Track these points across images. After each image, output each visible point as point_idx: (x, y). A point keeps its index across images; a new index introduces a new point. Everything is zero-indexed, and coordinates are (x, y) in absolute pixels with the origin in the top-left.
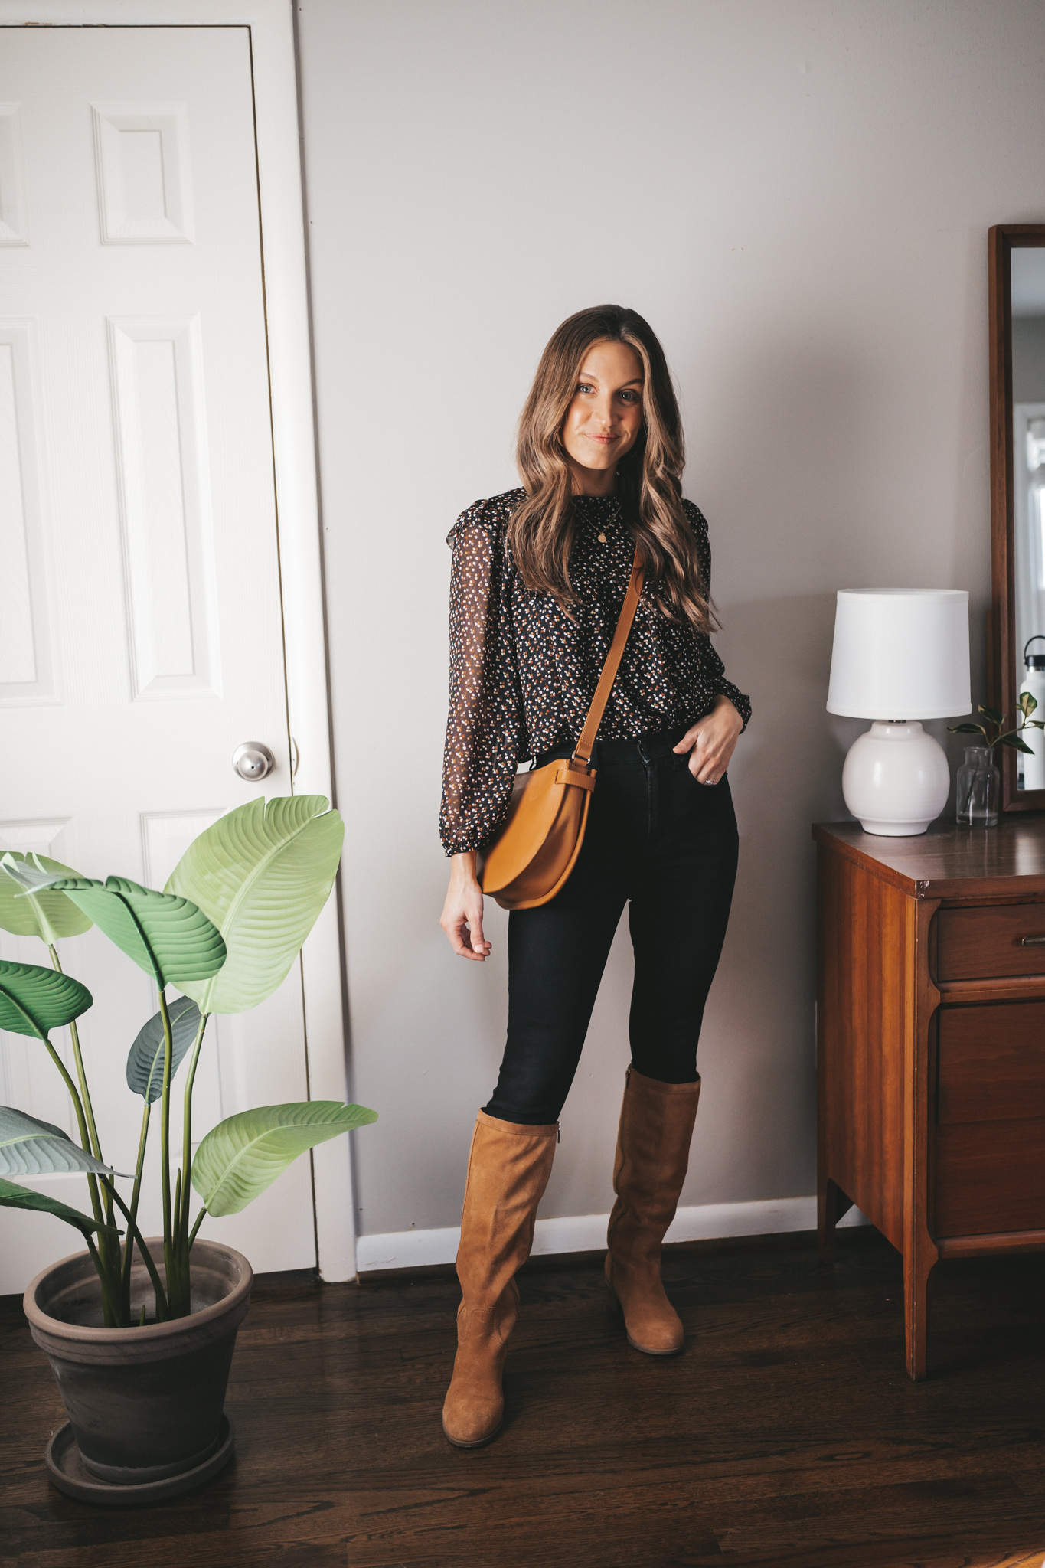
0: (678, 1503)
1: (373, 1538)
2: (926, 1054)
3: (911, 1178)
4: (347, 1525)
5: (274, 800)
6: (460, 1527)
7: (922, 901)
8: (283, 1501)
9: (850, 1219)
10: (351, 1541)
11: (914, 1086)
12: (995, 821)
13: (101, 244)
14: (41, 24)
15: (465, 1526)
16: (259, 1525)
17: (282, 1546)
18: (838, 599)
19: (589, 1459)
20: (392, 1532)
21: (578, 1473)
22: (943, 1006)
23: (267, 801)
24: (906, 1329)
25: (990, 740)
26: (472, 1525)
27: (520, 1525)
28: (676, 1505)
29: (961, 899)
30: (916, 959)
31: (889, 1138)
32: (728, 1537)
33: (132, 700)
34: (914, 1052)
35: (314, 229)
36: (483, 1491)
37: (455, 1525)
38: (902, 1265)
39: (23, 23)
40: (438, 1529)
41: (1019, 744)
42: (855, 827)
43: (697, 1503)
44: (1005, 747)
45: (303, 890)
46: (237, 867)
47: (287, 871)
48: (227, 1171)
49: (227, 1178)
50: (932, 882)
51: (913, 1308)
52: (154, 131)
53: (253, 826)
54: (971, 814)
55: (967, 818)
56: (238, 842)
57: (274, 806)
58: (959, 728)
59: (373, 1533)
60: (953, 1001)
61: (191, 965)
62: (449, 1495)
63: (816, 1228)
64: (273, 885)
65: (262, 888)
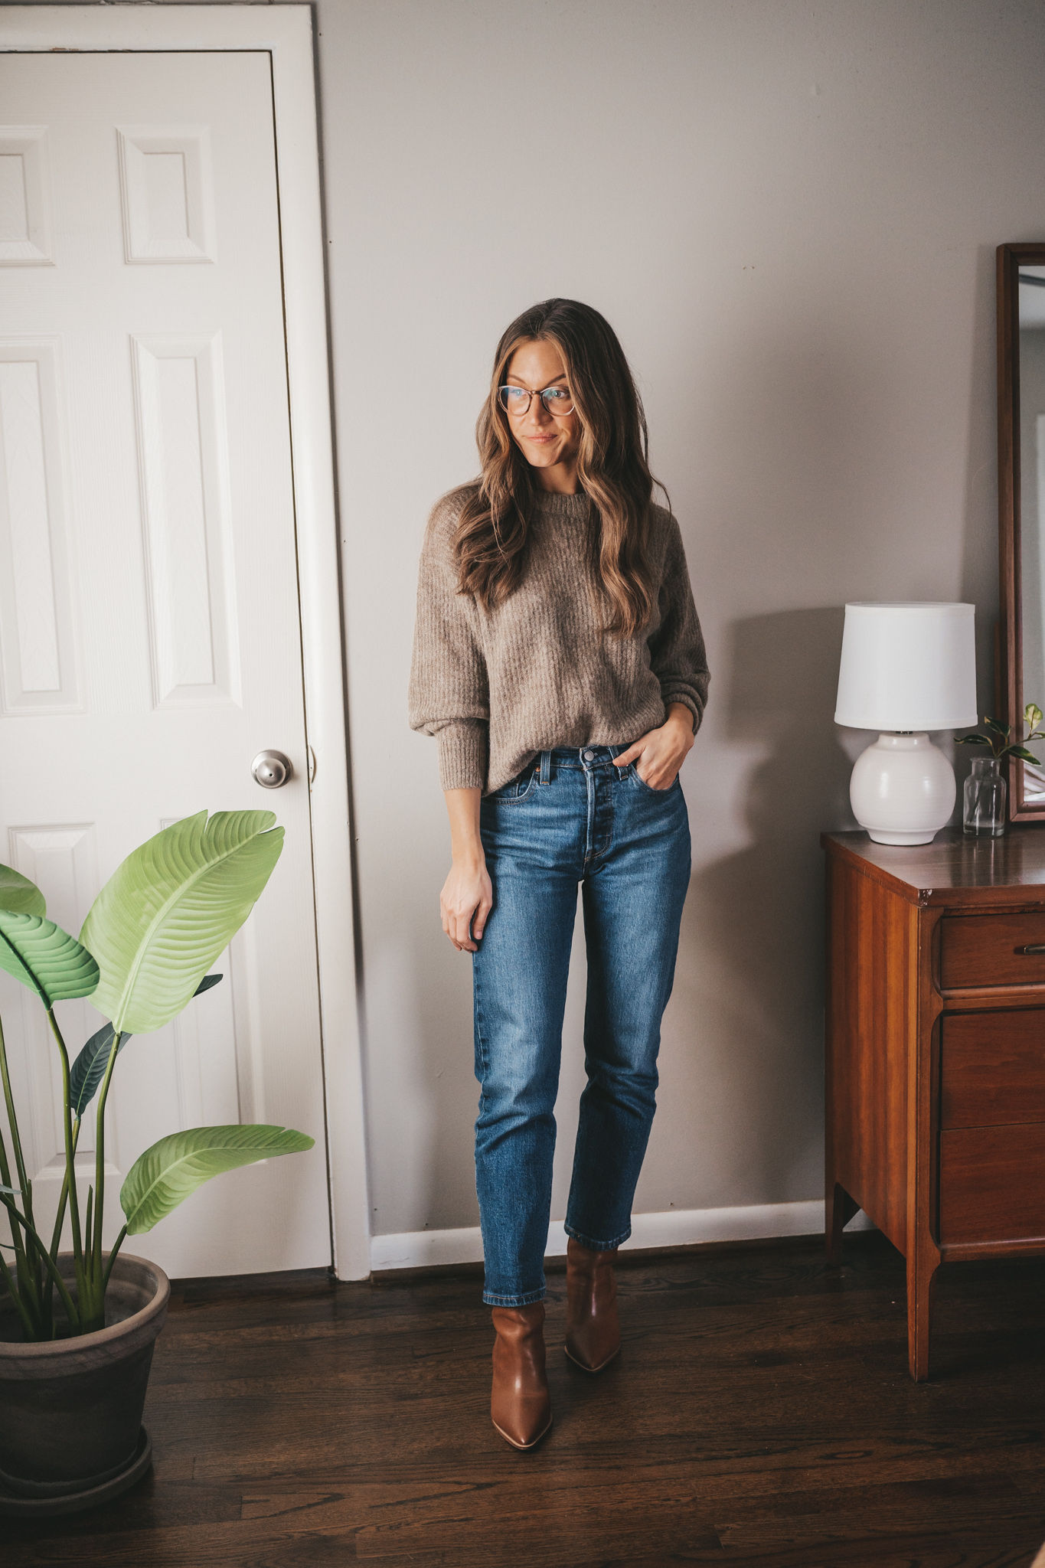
0: (681, 1499)
1: (381, 1529)
2: (929, 1059)
3: (914, 1182)
4: (356, 1517)
5: (218, 814)
6: (467, 1519)
7: (923, 911)
8: (295, 1493)
9: (857, 1223)
10: (360, 1531)
11: (917, 1091)
12: (1001, 830)
13: (126, 263)
14: (67, 50)
15: (472, 1519)
16: (270, 1516)
17: (293, 1536)
18: (846, 611)
19: (594, 1455)
20: (400, 1524)
21: (584, 1468)
22: (946, 1013)
23: (211, 814)
24: (909, 1331)
25: (996, 751)
26: (479, 1518)
27: (525, 1518)
28: (679, 1501)
29: (964, 907)
30: (919, 966)
31: (893, 1143)
32: (729, 1532)
33: (154, 708)
34: (917, 1059)
35: (333, 249)
36: (489, 1485)
37: (462, 1517)
38: (905, 1270)
39: (51, 49)
40: (445, 1521)
41: (1025, 755)
42: (862, 836)
43: (700, 1499)
44: (1012, 758)
45: (224, 910)
46: (164, 885)
47: (212, 890)
48: (150, 1190)
49: (149, 1197)
50: (935, 891)
51: (916, 1311)
52: (177, 153)
53: (191, 842)
54: (977, 824)
55: (974, 828)
56: (170, 859)
57: (217, 821)
58: (966, 739)
59: (382, 1524)
60: (956, 1008)
61: (68, 983)
62: (457, 1488)
63: (823, 1232)
64: (195, 904)
65: (184, 908)
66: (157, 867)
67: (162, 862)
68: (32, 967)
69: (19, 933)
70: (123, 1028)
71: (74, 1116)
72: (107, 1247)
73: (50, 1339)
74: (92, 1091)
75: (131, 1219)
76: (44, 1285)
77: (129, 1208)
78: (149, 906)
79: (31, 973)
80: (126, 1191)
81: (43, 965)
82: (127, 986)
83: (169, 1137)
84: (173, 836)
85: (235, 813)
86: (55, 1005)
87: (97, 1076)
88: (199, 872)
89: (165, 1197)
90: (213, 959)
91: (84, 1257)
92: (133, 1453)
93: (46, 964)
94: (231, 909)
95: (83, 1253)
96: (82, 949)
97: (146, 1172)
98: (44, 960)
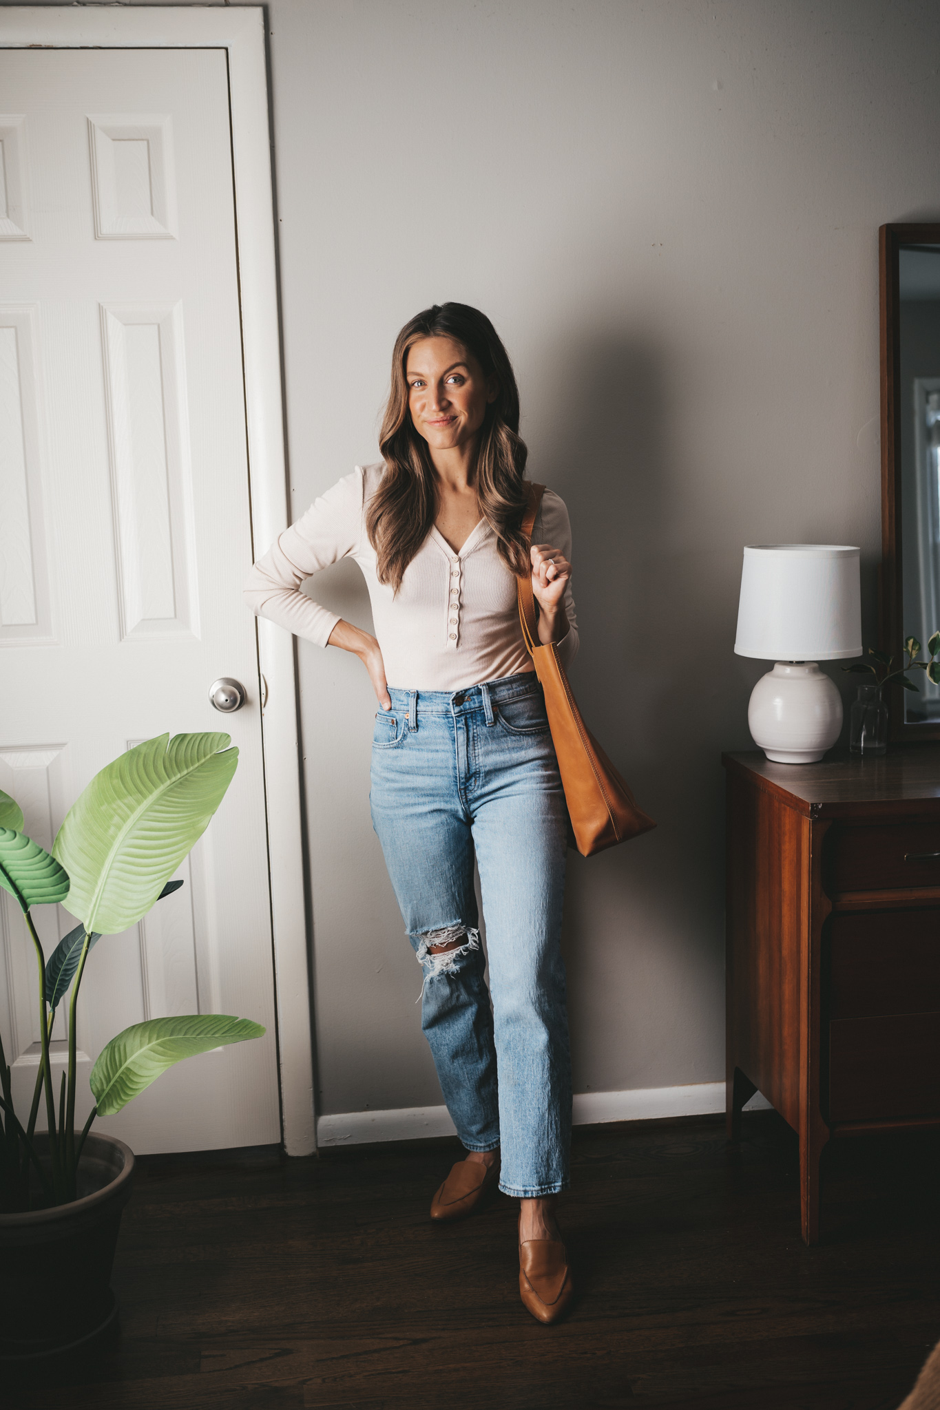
0: (597, 1352)
1: (326, 1380)
2: (819, 956)
3: (806, 1066)
4: (304, 1370)
5: (178, 736)
6: (404, 1372)
7: (814, 823)
8: (249, 1348)
9: (757, 1102)
10: (308, 1383)
11: (809, 985)
12: (884, 750)
13: (96, 239)
14: (43, 46)
15: (408, 1371)
16: (227, 1369)
17: (247, 1387)
18: (744, 554)
19: (518, 1313)
20: (344, 1376)
22: (834, 915)
23: (172, 736)
24: (802, 1200)
25: (879, 679)
26: (415, 1370)
27: (456, 1370)
28: (595, 1354)
29: (850, 820)
30: (811, 873)
31: (787, 1031)
32: (640, 1382)
33: (121, 640)
34: (809, 955)
35: (283, 226)
36: (424, 1341)
37: (400, 1370)
38: (798, 1143)
39: (28, 45)
40: (384, 1373)
41: (905, 682)
42: (760, 754)
43: (614, 1352)
45: (184, 823)
46: (130, 799)
47: (173, 804)
48: (117, 1075)
49: (116, 1081)
50: (825, 805)
51: (809, 1183)
52: (142, 140)
53: (154, 761)
54: (863, 744)
55: (859, 748)
56: (136, 776)
57: (178, 741)
58: (852, 669)
59: (327, 1376)
60: (845, 910)
61: (42, 890)
62: (395, 1344)
63: (724, 1111)
64: (158, 817)
65: (148, 820)
66: (123, 784)
67: (128, 779)
68: (13, 874)
70: (93, 929)
71: (49, 1008)
72: (79, 1126)
74: (65, 986)
75: (100, 1101)
76: (22, 1161)
77: (98, 1091)
78: (116, 819)
79: (10, 879)
80: (95, 1076)
81: (20, 872)
82: (97, 890)
83: (134, 1027)
84: (138, 756)
85: (194, 735)
86: (32, 909)
87: (70, 972)
88: (162, 787)
89: (132, 1081)
90: (176, 866)
91: (58, 1135)
93: (23, 872)
94: (190, 821)
95: (57, 1132)
96: (53, 860)
97: (112, 1058)
98: (20, 868)
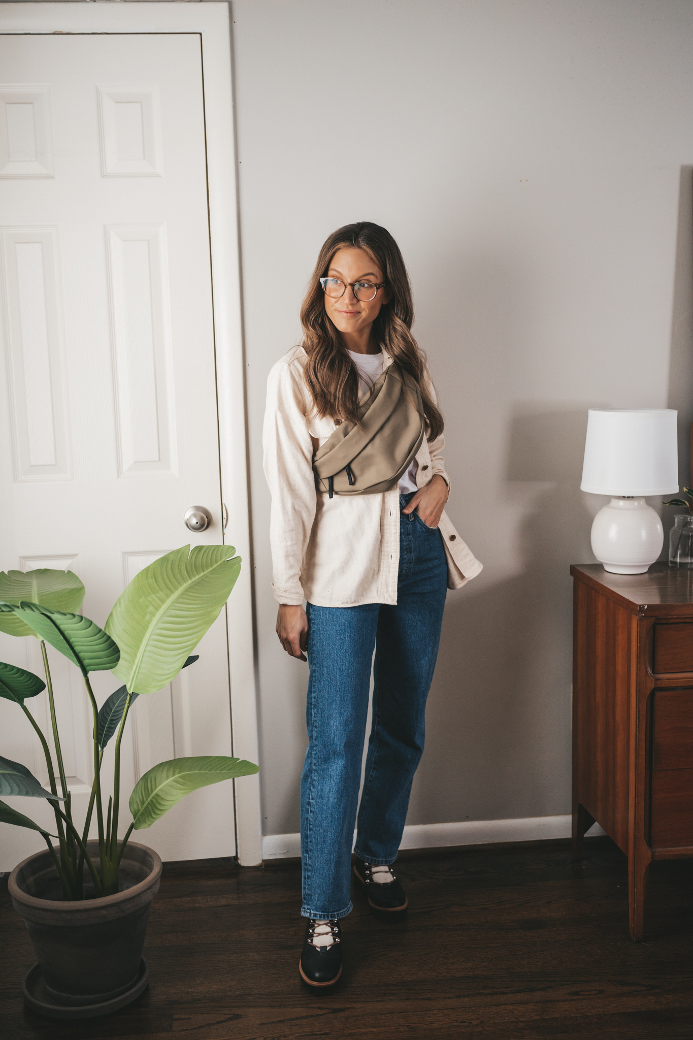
0: (473, 1022)
2: (644, 721)
3: (634, 805)
4: (250, 1031)
5: (197, 547)
6: (326, 1034)
7: (641, 620)
8: (209, 1013)
9: (595, 830)
11: (636, 743)
13: (102, 177)
14: (64, 32)
15: (329, 1034)
16: (192, 1029)
18: (589, 414)
19: (413, 990)
20: (280, 1036)
21: (406, 999)
22: (657, 689)
23: (192, 548)
24: (630, 907)
25: (692, 511)
26: (332, 1033)
27: (366, 1033)
28: (471, 1023)
29: (669, 617)
30: (638, 658)
31: (619, 777)
33: (118, 477)
34: (636, 721)
35: (242, 167)
36: (342, 1010)
37: (322, 1032)
38: (627, 865)
39: (53, 32)
40: (311, 1035)
42: (599, 567)
43: (485, 1022)
45: (202, 612)
46: (161, 594)
47: (193, 598)
48: (149, 799)
49: (148, 804)
50: (649, 606)
51: (634, 893)
52: (137, 102)
53: (179, 566)
54: (678, 560)
55: (676, 563)
56: (165, 577)
57: (196, 552)
58: (671, 502)
59: (267, 1036)
60: (663, 685)
61: (99, 660)
62: (319, 1012)
63: (570, 836)
64: (182, 607)
65: (175, 610)
66: (156, 582)
67: (160, 579)
68: (77, 649)
69: (68, 625)
70: (133, 690)
71: (100, 749)
72: (121, 837)
73: (82, 900)
74: (112, 732)
75: (137, 818)
76: (78, 861)
77: (135, 811)
78: (151, 608)
79: (74, 652)
80: (133, 799)
81: (82, 647)
82: (136, 661)
83: (162, 764)
84: (168, 562)
85: (208, 547)
86: (91, 674)
87: (115, 722)
88: (185, 586)
89: (160, 804)
90: (195, 644)
91: (105, 843)
92: (136, 977)
93: (85, 647)
94: (205, 611)
95: (105, 841)
96: (109, 638)
97: (146, 787)
98: (83, 644)
